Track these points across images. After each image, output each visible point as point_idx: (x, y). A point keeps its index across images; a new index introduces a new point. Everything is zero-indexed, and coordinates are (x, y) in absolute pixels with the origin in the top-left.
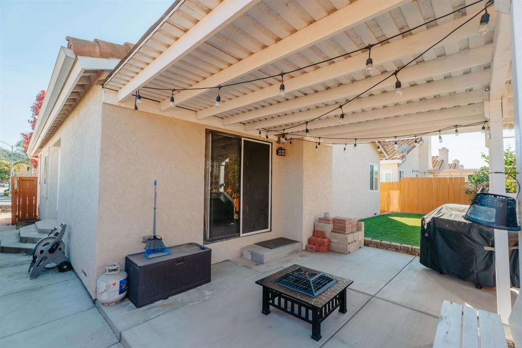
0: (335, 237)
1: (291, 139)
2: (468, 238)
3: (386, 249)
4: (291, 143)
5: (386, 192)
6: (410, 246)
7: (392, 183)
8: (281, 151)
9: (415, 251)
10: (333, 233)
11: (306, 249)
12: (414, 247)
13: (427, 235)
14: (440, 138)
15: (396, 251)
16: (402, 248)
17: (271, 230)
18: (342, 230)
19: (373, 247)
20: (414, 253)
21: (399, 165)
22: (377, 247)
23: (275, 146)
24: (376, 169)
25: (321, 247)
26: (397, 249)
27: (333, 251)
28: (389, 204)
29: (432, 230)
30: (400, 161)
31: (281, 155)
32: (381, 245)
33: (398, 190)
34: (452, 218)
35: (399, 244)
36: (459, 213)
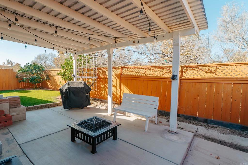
0: (14, 112)
18: (17, 105)
20: (46, 107)
25: (7, 122)
29: (68, 92)
35: (38, 105)
36: (76, 84)
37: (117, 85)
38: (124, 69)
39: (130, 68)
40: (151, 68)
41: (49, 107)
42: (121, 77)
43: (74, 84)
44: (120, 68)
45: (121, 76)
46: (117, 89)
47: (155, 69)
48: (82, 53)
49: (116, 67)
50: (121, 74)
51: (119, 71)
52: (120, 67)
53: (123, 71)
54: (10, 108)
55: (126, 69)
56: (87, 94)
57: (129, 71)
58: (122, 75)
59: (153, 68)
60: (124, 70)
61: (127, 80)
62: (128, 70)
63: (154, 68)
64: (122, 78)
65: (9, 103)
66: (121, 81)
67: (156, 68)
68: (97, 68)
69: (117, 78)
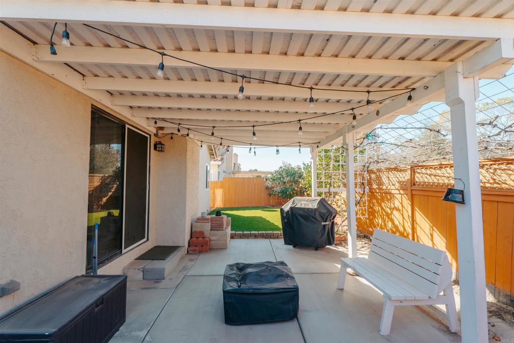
0: (214, 235)
1: (172, 133)
2: (314, 218)
3: (248, 238)
4: (172, 138)
5: (212, 191)
6: (264, 232)
7: (214, 182)
8: (158, 146)
9: (268, 235)
10: (212, 231)
11: (188, 252)
12: (267, 232)
13: (286, 221)
14: (300, 150)
15: (255, 238)
16: (259, 235)
17: (148, 240)
18: (220, 227)
19: (238, 238)
20: (267, 237)
21: (219, 166)
22: (240, 238)
23: (153, 140)
24: (208, 169)
25: (203, 247)
26: (256, 236)
27: (213, 249)
28: (214, 201)
29: (291, 216)
30: (220, 163)
31: (159, 151)
32: (243, 235)
33: (221, 188)
34: (303, 206)
35: (257, 232)
36: (306, 202)
37: (403, 206)
38: (419, 171)
39: (432, 168)
40: (491, 165)
41: (272, 237)
42: (411, 190)
43: (303, 202)
44: (408, 169)
45: (412, 188)
46: (403, 218)
47: (504, 167)
48: (318, 147)
49: (401, 166)
50: (413, 183)
51: (407, 176)
52: (410, 167)
53: (417, 175)
54: (211, 230)
55: (423, 171)
56: (323, 223)
57: (430, 175)
58: (414, 185)
59: (499, 164)
60: (419, 173)
61: (427, 197)
62: (428, 172)
63: (503, 164)
64: (414, 192)
65: (210, 223)
66: (412, 199)
67: (508, 164)
68: (368, 171)
69: (402, 192)
